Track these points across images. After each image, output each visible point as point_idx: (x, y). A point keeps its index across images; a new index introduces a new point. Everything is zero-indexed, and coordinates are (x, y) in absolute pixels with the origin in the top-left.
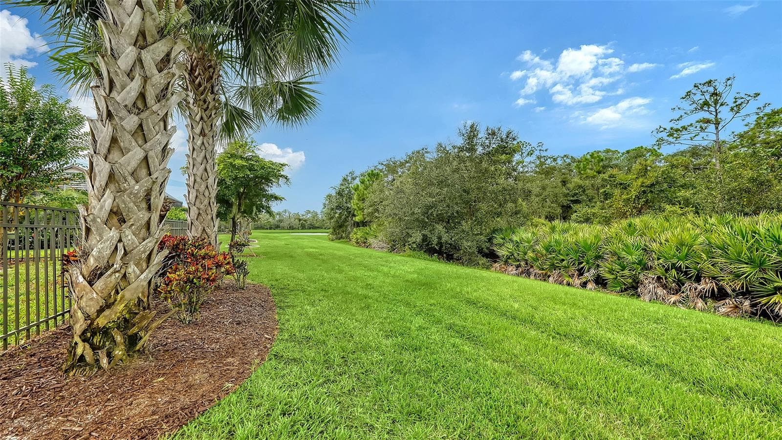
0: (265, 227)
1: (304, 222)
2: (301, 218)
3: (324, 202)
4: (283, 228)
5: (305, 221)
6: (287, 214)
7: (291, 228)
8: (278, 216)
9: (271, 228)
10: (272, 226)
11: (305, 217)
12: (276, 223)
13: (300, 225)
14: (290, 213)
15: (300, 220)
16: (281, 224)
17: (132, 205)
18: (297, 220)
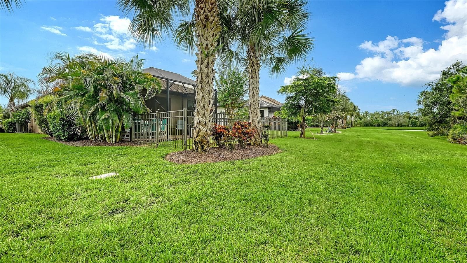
0: (374, 125)
1: (415, 120)
2: (411, 116)
3: (418, 99)
4: (391, 125)
5: (416, 118)
6: (395, 113)
7: (400, 125)
8: (386, 116)
9: (379, 125)
10: (380, 124)
11: (416, 115)
12: (384, 121)
13: (410, 123)
14: (398, 112)
15: (410, 118)
16: (389, 122)
17: (200, 109)
18: (406, 118)
